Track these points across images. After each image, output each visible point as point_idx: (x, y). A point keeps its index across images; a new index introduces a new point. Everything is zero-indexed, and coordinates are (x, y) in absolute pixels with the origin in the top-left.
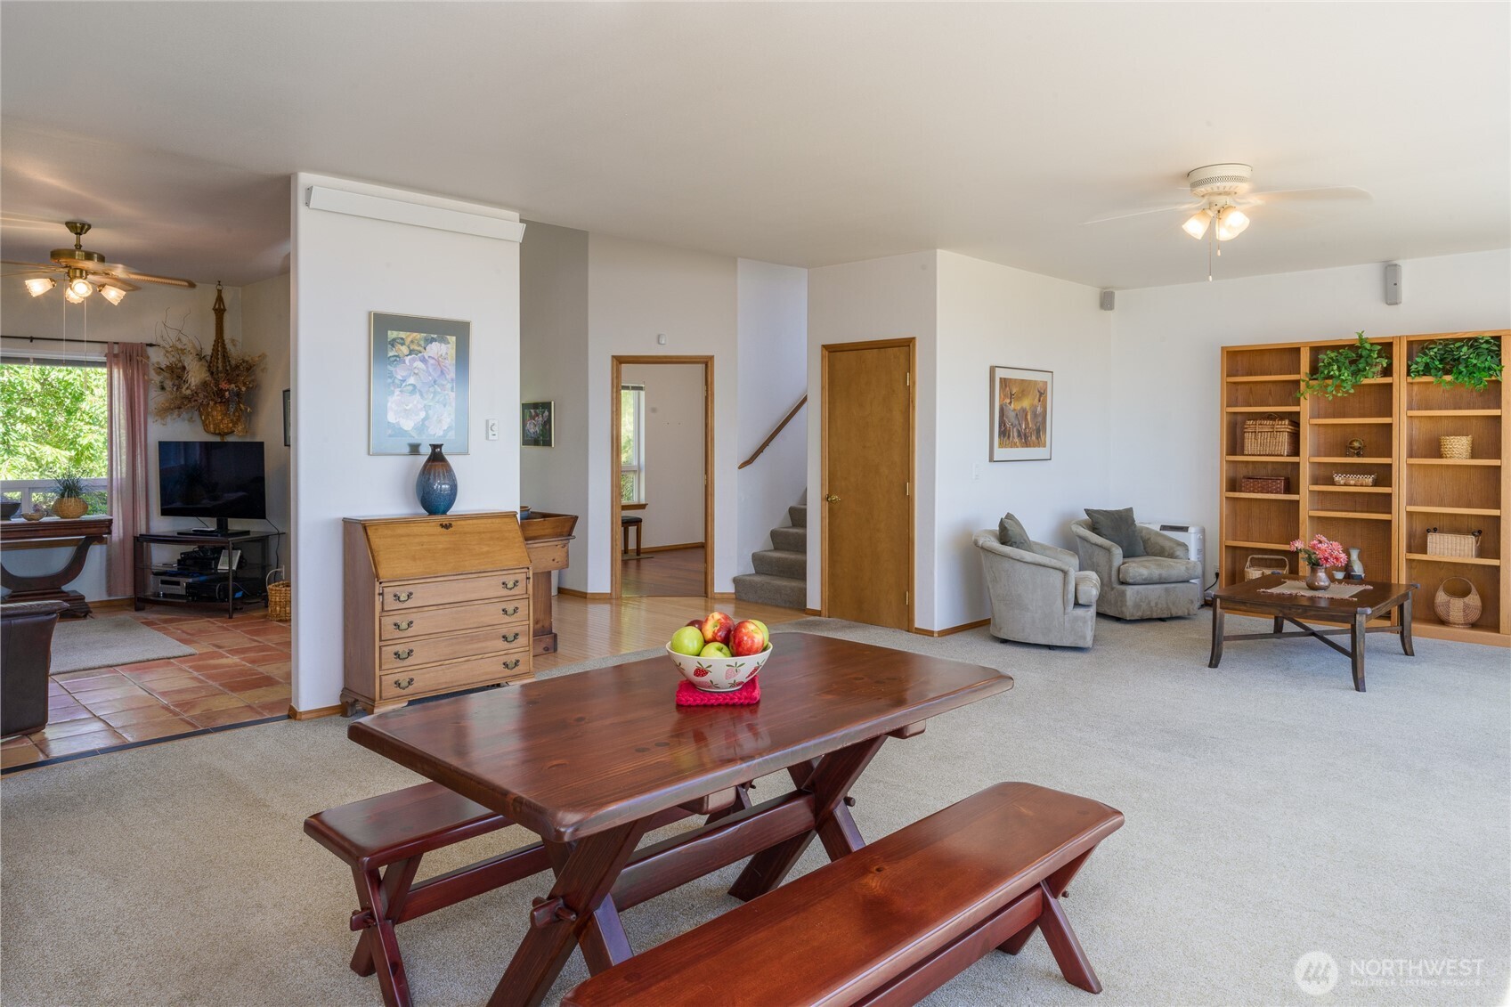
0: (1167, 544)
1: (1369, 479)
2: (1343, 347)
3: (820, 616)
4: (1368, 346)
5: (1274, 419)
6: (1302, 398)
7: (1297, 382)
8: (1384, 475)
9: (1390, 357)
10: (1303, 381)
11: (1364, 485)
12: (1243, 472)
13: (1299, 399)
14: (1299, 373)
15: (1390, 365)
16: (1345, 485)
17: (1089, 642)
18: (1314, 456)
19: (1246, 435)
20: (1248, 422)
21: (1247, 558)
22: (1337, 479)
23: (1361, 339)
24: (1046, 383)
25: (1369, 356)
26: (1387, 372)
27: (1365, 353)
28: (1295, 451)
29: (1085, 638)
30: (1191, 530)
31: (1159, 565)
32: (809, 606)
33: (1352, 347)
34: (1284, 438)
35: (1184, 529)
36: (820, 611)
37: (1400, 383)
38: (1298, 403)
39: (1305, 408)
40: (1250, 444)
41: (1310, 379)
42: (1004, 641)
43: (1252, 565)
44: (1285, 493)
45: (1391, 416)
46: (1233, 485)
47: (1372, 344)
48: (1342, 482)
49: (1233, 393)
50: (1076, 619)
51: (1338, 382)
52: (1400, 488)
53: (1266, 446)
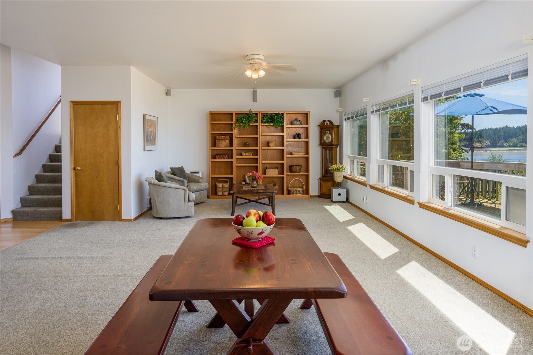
0: (196, 178)
1: (251, 154)
2: (244, 113)
3: (71, 221)
4: (252, 114)
5: (225, 136)
6: (234, 129)
7: (232, 124)
8: (256, 152)
9: (257, 117)
10: (234, 123)
11: (250, 155)
12: (216, 152)
13: (233, 129)
14: (233, 121)
15: (257, 119)
16: (245, 156)
17: (193, 214)
18: (237, 147)
19: (217, 141)
20: (217, 137)
21: (216, 180)
22: (243, 154)
23: (250, 112)
24: (156, 121)
25: (252, 117)
26: (256, 122)
27: (251, 116)
28: (231, 145)
29: (192, 213)
30: (200, 173)
31: (198, 185)
32: (64, 217)
33: (247, 114)
34: (228, 141)
35: (198, 173)
36: (71, 219)
37: (260, 124)
38: (232, 130)
39: (235, 132)
40: (218, 144)
41: (236, 123)
42: (161, 218)
43: (218, 183)
44: (228, 159)
45: (258, 135)
46: (214, 157)
47: (253, 113)
48: (244, 155)
49: (213, 126)
50: (189, 206)
51: (244, 124)
52: (260, 157)
53: (223, 144)
